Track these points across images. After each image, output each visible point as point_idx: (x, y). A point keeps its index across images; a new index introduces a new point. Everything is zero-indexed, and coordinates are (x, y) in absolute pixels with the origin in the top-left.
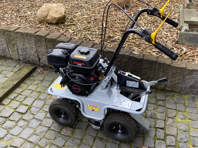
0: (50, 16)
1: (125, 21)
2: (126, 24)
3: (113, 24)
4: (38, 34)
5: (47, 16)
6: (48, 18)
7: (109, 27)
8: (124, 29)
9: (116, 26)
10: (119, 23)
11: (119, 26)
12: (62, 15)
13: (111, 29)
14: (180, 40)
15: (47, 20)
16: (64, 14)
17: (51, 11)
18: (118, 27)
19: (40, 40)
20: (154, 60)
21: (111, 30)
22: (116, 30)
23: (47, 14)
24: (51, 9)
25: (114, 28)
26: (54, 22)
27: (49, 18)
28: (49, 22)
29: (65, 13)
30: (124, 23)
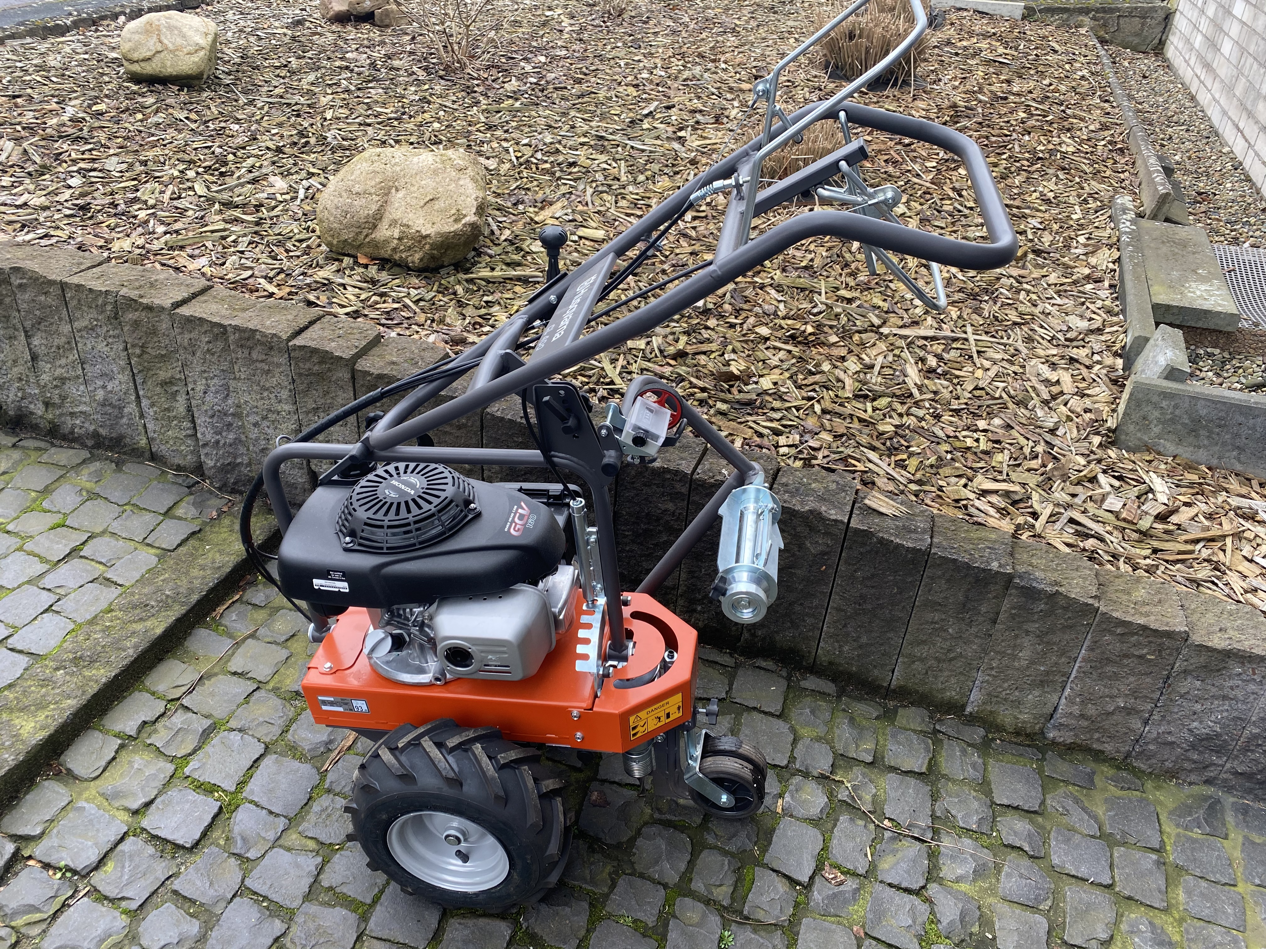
0: (393, 223)
1: (814, 275)
2: (823, 298)
3: (749, 292)
4: (313, 344)
5: (374, 221)
6: (384, 232)
7: (727, 307)
8: (810, 329)
9: (766, 307)
10: (779, 288)
11: (782, 306)
12: (459, 226)
13: (732, 320)
14: (1132, 427)
15: (376, 245)
16: (471, 218)
17: (400, 194)
18: (775, 314)
19: (321, 377)
20: (995, 565)
21: (732, 326)
22: (764, 331)
23: (374, 207)
24: (403, 181)
25: (752, 320)
26: (416, 258)
27: (388, 233)
28: (386, 253)
29: (481, 209)
30: (809, 292)
